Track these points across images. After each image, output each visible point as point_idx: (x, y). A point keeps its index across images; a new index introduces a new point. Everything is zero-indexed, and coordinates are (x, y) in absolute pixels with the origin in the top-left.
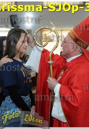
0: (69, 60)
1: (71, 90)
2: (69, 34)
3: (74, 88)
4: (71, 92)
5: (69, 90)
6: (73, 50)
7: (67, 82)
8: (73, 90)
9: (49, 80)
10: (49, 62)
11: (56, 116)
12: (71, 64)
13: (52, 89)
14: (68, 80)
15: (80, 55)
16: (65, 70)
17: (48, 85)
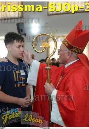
10: (46, 68)
15: (76, 61)
16: (63, 75)
17: (45, 90)
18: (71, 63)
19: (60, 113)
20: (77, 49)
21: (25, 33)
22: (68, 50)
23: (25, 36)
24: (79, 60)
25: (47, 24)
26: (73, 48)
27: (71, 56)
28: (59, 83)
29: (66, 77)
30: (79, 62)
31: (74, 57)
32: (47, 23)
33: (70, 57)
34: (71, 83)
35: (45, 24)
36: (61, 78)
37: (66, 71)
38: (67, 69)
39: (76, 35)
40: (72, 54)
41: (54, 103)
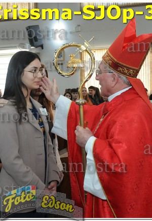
1: (110, 146)
4: (110, 149)
5: (108, 146)
6: (114, 83)
7: (105, 134)
8: (113, 145)
9: (78, 131)
10: (77, 101)
12: (113, 105)
13: (82, 146)
14: (107, 130)
15: (127, 89)
16: (105, 115)
17: (76, 138)
18: (118, 93)
20: (128, 69)
21: (41, 44)
22: (112, 71)
23: (43, 48)
24: (133, 89)
26: (121, 67)
27: (118, 80)
29: (109, 118)
30: (133, 91)
31: (123, 83)
32: (79, 26)
34: (118, 127)
35: (76, 28)
36: (101, 120)
38: (111, 105)
39: (125, 44)
40: (120, 77)
41: (89, 159)
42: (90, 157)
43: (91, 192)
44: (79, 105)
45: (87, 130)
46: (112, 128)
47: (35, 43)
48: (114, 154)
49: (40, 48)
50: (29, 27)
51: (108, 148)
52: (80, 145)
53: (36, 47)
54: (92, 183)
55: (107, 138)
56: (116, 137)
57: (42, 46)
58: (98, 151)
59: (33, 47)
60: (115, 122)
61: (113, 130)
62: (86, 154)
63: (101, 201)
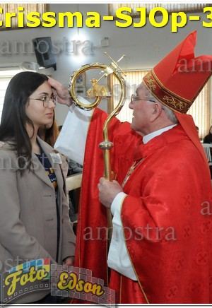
0: (147, 139)
1: (144, 206)
2: (145, 79)
3: (151, 203)
5: (141, 207)
6: (155, 116)
7: (138, 190)
8: (149, 205)
10: (102, 144)
11: (116, 265)
12: (150, 149)
15: (171, 127)
16: (138, 161)
18: (158, 133)
19: (128, 247)
20: (177, 100)
21: (54, 63)
23: (55, 69)
25: (107, 41)
27: (160, 114)
28: (127, 178)
29: (145, 166)
32: (106, 38)
33: (159, 116)
34: (156, 180)
35: (102, 41)
36: (132, 168)
37: (146, 152)
38: (147, 148)
40: (163, 110)
41: (116, 224)
42: (117, 221)
43: (117, 270)
44: (104, 149)
45: (114, 184)
46: (147, 182)
47: (45, 62)
48: (149, 218)
49: (52, 69)
50: (38, 39)
51: (141, 209)
52: (104, 204)
53: (47, 67)
54: (119, 257)
55: (141, 195)
56: (153, 195)
57: (54, 67)
58: (127, 212)
59: (42, 68)
60: (151, 174)
61: (149, 184)
62: (113, 216)
63: (131, 283)
